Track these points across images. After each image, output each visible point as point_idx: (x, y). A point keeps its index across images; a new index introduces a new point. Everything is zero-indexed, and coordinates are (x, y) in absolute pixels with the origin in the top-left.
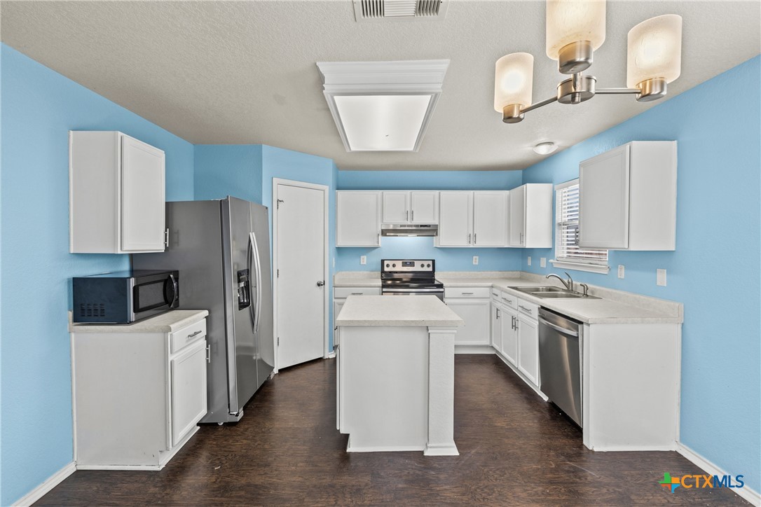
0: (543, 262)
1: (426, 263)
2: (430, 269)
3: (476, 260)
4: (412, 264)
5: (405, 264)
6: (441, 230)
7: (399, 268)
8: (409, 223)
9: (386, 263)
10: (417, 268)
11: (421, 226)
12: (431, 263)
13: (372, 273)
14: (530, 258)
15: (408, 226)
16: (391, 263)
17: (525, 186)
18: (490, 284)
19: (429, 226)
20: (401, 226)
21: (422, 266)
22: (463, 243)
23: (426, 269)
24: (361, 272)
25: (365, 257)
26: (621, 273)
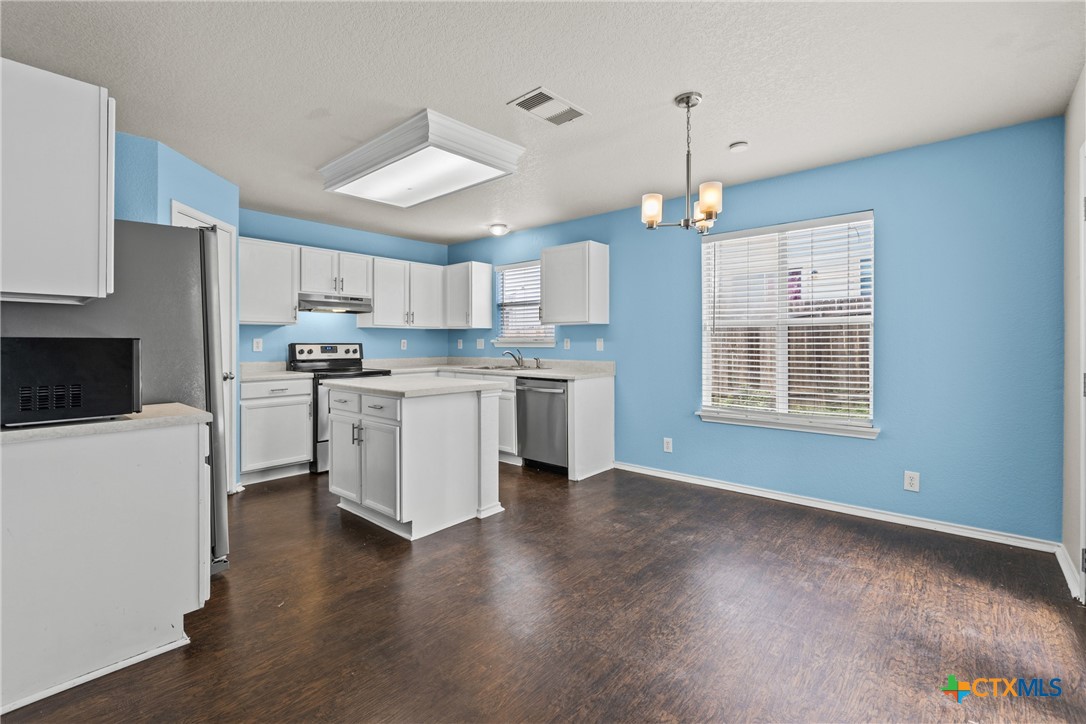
0: (480, 344)
1: (352, 348)
2: (357, 356)
3: (404, 344)
4: (334, 350)
5: (324, 350)
6: (377, 306)
7: (317, 354)
8: (336, 294)
9: (298, 348)
10: (340, 354)
11: (352, 299)
12: (357, 347)
13: (274, 364)
14: (460, 341)
15: (335, 298)
16: (306, 348)
17: (469, 263)
18: (436, 368)
19: (361, 300)
20: (326, 297)
21: (347, 351)
22: (398, 322)
23: (351, 356)
24: (255, 363)
25: (260, 340)
26: (567, 345)
